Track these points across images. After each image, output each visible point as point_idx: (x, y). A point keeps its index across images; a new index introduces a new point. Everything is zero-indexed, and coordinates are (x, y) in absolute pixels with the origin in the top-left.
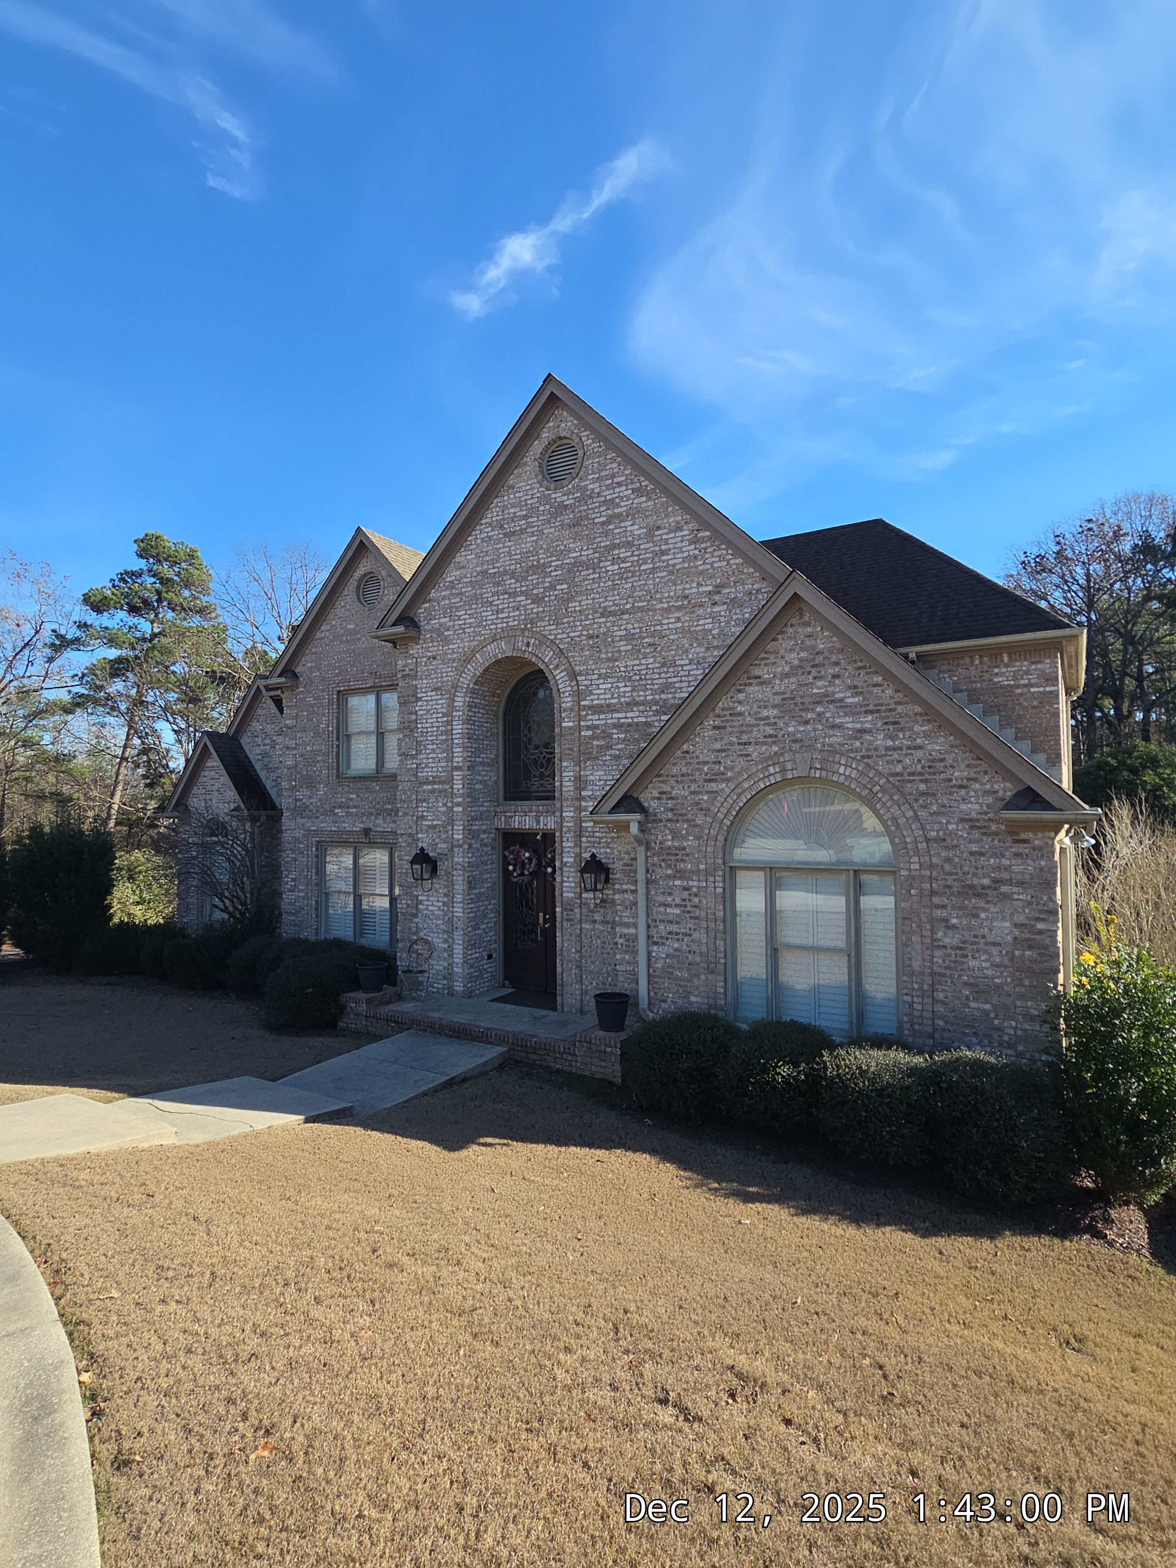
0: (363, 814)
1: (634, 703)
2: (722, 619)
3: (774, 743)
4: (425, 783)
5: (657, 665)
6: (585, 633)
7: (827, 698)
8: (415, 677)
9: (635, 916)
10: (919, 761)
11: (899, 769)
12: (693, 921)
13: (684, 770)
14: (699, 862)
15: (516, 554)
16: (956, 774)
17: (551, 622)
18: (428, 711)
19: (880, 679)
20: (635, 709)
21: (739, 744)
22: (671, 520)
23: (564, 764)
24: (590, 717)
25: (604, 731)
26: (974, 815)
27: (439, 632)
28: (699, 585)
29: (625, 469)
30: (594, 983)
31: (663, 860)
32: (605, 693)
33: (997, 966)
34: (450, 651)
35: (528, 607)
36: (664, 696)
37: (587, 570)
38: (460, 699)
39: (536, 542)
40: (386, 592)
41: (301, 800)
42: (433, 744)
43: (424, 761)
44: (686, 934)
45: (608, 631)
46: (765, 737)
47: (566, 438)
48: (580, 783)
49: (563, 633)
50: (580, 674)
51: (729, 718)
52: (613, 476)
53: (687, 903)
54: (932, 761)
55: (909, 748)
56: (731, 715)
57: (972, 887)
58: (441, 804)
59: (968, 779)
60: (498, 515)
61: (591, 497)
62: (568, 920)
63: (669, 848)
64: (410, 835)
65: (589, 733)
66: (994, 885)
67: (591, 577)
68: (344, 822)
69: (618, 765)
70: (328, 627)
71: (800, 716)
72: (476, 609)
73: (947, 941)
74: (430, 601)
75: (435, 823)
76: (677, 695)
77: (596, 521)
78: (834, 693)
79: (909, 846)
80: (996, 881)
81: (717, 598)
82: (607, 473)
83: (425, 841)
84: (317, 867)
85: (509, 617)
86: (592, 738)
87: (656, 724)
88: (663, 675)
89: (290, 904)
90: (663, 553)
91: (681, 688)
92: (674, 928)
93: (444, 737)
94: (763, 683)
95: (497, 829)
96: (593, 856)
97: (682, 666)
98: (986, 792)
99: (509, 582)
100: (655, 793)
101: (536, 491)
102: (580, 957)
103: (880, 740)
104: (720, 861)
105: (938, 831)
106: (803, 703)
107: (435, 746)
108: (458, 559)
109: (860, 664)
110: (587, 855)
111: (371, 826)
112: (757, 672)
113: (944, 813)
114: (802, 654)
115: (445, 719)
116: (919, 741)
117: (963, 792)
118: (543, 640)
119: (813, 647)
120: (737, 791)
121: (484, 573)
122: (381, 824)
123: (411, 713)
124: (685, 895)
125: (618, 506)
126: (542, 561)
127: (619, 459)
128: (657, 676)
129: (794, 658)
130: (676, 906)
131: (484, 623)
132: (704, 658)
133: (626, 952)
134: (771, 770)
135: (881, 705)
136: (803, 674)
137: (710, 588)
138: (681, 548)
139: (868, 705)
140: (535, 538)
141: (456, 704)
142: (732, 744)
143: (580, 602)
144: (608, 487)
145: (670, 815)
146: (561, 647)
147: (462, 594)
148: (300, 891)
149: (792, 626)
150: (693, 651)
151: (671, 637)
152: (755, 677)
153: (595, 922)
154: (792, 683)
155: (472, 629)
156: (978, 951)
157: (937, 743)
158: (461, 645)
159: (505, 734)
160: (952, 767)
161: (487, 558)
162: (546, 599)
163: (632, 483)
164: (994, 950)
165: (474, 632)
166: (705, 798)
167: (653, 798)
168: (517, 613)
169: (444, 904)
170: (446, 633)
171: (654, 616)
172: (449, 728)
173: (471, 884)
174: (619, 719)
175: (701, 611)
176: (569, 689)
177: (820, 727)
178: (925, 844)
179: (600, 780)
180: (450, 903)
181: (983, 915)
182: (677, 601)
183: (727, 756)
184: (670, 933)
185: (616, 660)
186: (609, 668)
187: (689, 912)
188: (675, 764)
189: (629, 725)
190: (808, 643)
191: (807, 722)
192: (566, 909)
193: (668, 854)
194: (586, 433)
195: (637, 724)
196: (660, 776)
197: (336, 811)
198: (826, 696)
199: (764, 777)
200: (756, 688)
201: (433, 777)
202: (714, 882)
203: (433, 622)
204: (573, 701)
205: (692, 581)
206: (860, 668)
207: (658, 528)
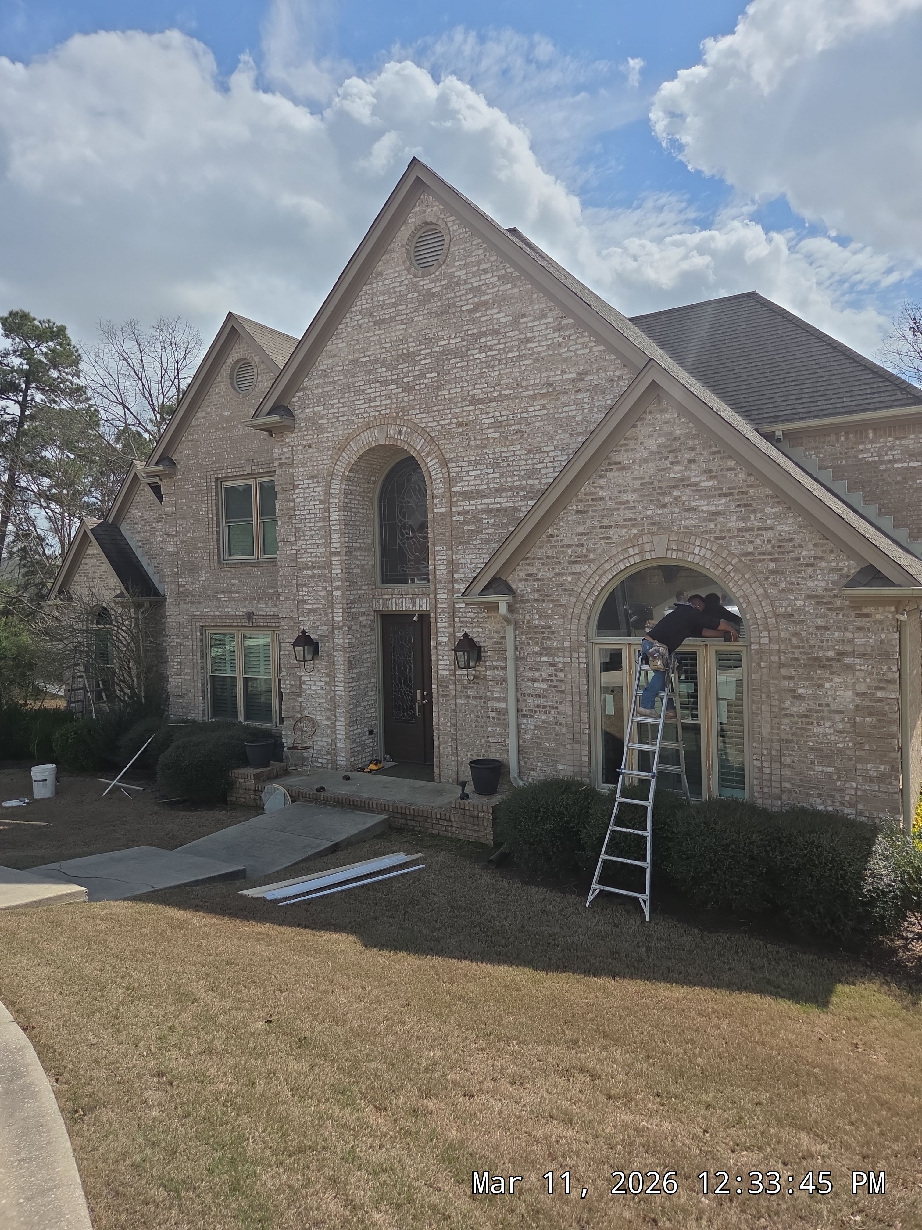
0: (246, 599)
1: (501, 490)
2: (586, 406)
3: (634, 526)
4: (305, 568)
5: (524, 452)
6: (454, 421)
7: (684, 483)
8: (292, 465)
9: (505, 690)
10: (770, 541)
11: (750, 549)
12: (559, 695)
13: (550, 553)
14: (564, 640)
15: (386, 343)
16: (804, 553)
17: (422, 411)
18: (305, 498)
19: (733, 463)
20: (503, 494)
21: (601, 527)
22: (536, 307)
23: (437, 548)
24: (460, 503)
25: (474, 517)
26: (820, 591)
27: (313, 421)
28: (563, 372)
29: (490, 255)
30: (469, 754)
31: (530, 638)
32: (475, 479)
33: (840, 732)
34: (325, 440)
35: (400, 395)
36: (530, 482)
37: (455, 358)
38: (336, 487)
39: (405, 329)
40: (260, 378)
41: (184, 586)
42: (311, 530)
43: (303, 547)
44: (553, 707)
45: (476, 419)
46: (625, 520)
47: (432, 223)
48: (453, 566)
49: (434, 421)
50: (451, 461)
51: (590, 502)
52: (479, 263)
53: (554, 678)
54: (780, 541)
55: (760, 529)
56: (593, 499)
57: (817, 659)
58: (320, 589)
59: (816, 558)
60: (367, 303)
61: (457, 284)
62: (444, 696)
63: (536, 627)
64: (291, 618)
65: (460, 518)
66: (837, 657)
67: (460, 365)
68: (227, 607)
69: (488, 549)
70: (204, 414)
71: (659, 500)
72: (349, 397)
73: (794, 709)
74: (303, 389)
75: (315, 606)
76: (543, 481)
77: (463, 308)
78: (689, 478)
79: (759, 622)
80: (840, 654)
81: (580, 385)
82: (473, 259)
83: (306, 624)
84: (202, 651)
85: (381, 405)
86: (463, 523)
87: (524, 509)
88: (530, 462)
89: (176, 687)
90: (528, 340)
91: (546, 474)
92: (541, 701)
93: (322, 524)
94: (624, 468)
95: (375, 611)
96: (466, 635)
97: (548, 452)
98: (833, 570)
99: (380, 370)
100: (522, 575)
101: (403, 278)
102: (456, 730)
103: (733, 522)
104: (584, 638)
105: (786, 607)
106: (660, 488)
107: (313, 533)
108: (329, 347)
109: (714, 449)
110: (460, 635)
111: (254, 610)
112: (617, 458)
113: (792, 590)
114: (660, 440)
115: (322, 506)
116: (769, 522)
117: (810, 570)
118: (415, 429)
119: (671, 433)
120: (600, 572)
121: (355, 361)
122: (264, 608)
123: (289, 501)
124: (552, 670)
125: (484, 293)
126: (412, 349)
127: (484, 246)
128: (524, 462)
129: (652, 444)
130: (543, 680)
131: (357, 412)
132: (568, 445)
133: (498, 725)
134: (631, 552)
135: (734, 488)
136: (661, 459)
137: (573, 375)
138: (546, 335)
139: (722, 488)
140: (404, 326)
141: (332, 491)
142: (594, 527)
143: (449, 390)
144: (474, 274)
145: (537, 596)
146: (432, 434)
147: (334, 382)
148: (186, 674)
149: (650, 412)
150: (557, 437)
151: (537, 424)
152: (616, 463)
153: (469, 697)
154: (650, 469)
155: (346, 418)
156: (822, 719)
157: (786, 524)
158: (336, 434)
159: (381, 520)
160: (800, 546)
161: (358, 347)
162: (417, 387)
163: (498, 270)
164: (838, 718)
165: (347, 420)
166: (569, 579)
167: (521, 580)
168: (388, 402)
169: (326, 684)
170: (320, 422)
171: (520, 403)
172: (327, 514)
173: (351, 664)
174: (488, 504)
175: (565, 398)
176: (440, 475)
177: (677, 510)
178: (773, 620)
179: (471, 563)
180: (332, 683)
181: (827, 685)
182: (541, 389)
183: (589, 539)
184: (538, 706)
185: (485, 447)
186: (477, 455)
187: (555, 686)
188: (541, 548)
189: (498, 510)
190: (666, 428)
191: (664, 506)
192: (441, 686)
193: (535, 632)
194: (452, 218)
195: (506, 509)
196: (527, 559)
197: (219, 596)
198: (683, 480)
199: (624, 559)
200: (617, 474)
201: (313, 563)
202: (578, 658)
203: (307, 411)
204: (445, 488)
205: (557, 368)
206: (714, 453)
207: (524, 316)
